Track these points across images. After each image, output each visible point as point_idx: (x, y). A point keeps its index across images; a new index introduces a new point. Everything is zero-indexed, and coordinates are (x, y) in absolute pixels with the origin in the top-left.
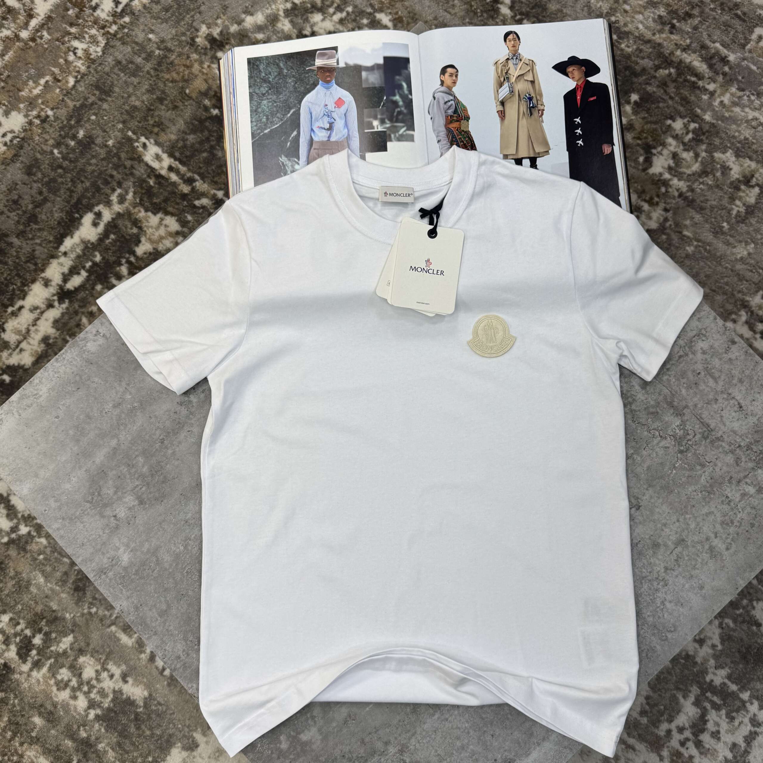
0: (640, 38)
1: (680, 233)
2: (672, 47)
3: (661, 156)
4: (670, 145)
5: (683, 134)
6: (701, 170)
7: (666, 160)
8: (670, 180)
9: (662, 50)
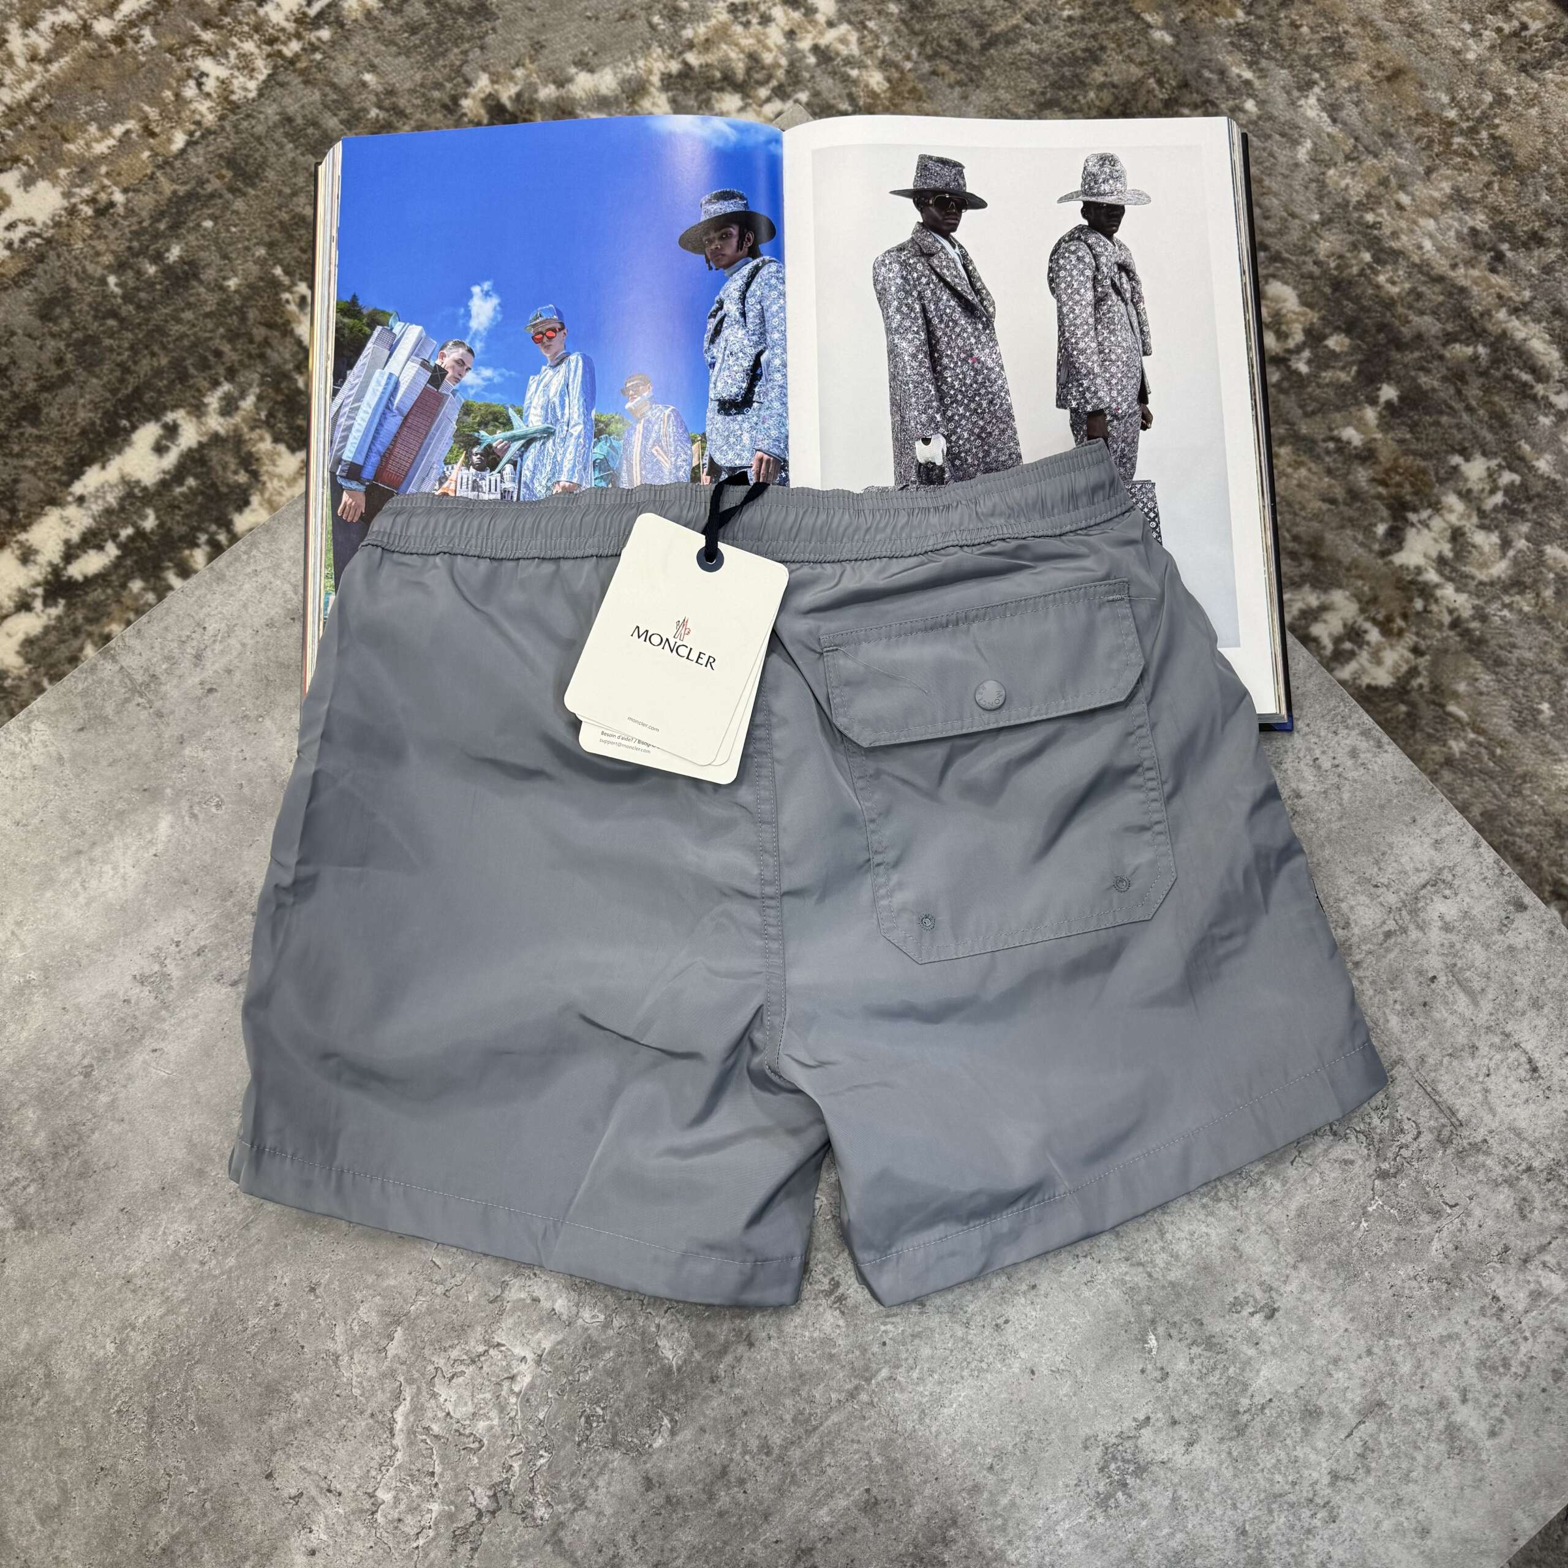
0: (1423, 268)
1: (1442, 706)
2: (1490, 300)
3: (1425, 531)
4: (1451, 510)
5: (1483, 490)
6: (1510, 577)
7: (1436, 540)
8: (1437, 586)
9: (1466, 303)
